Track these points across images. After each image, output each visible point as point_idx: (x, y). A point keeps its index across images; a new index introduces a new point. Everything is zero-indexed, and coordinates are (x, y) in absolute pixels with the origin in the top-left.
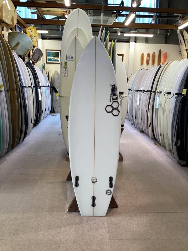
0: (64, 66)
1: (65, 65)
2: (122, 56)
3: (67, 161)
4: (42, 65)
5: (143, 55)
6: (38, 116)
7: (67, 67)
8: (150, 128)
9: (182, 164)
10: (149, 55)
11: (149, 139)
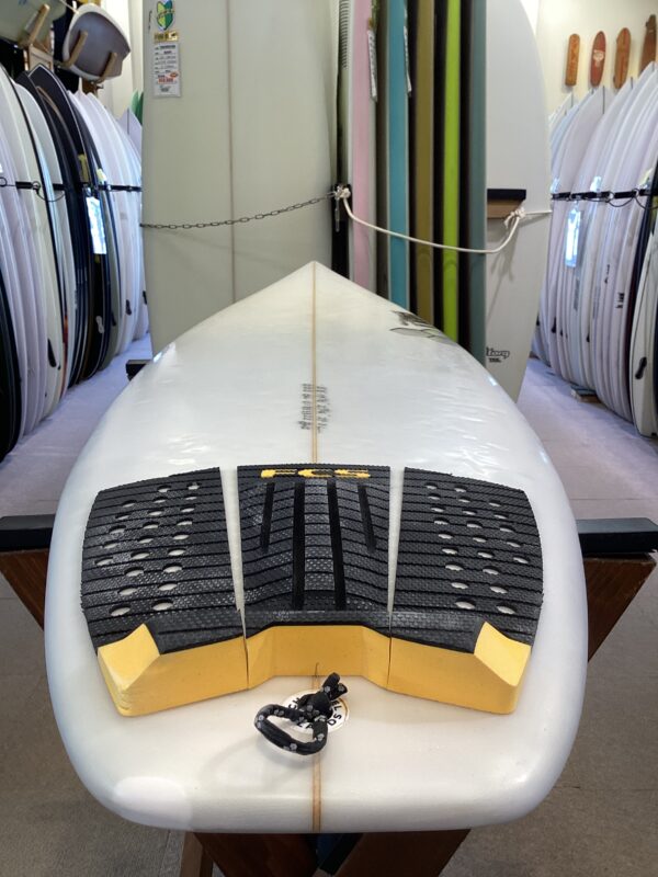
0: (159, 30)
4: (132, 95)
5: (574, 41)
6: (102, 330)
8: (641, 388)
11: (632, 437)
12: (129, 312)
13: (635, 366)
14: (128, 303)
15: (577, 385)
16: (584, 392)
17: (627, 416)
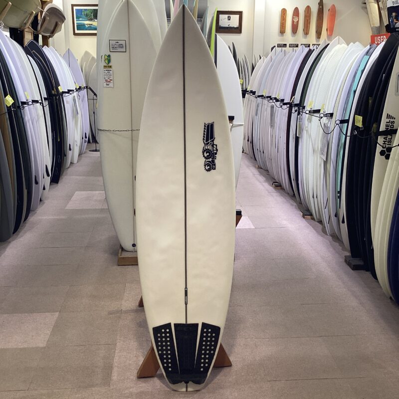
0: (106, 65)
1: (107, 61)
2: (238, 16)
3: (119, 265)
5: (284, 12)
7: (110, 67)
9: (354, 265)
10: (296, 12)
12: (70, 149)
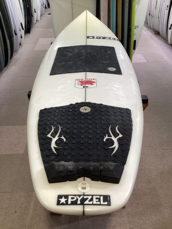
8: (170, 32)
11: (167, 45)
13: (169, 26)
14: (35, 9)
15: (155, 30)
16: (156, 32)
17: (166, 39)
